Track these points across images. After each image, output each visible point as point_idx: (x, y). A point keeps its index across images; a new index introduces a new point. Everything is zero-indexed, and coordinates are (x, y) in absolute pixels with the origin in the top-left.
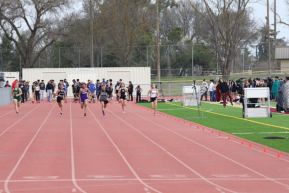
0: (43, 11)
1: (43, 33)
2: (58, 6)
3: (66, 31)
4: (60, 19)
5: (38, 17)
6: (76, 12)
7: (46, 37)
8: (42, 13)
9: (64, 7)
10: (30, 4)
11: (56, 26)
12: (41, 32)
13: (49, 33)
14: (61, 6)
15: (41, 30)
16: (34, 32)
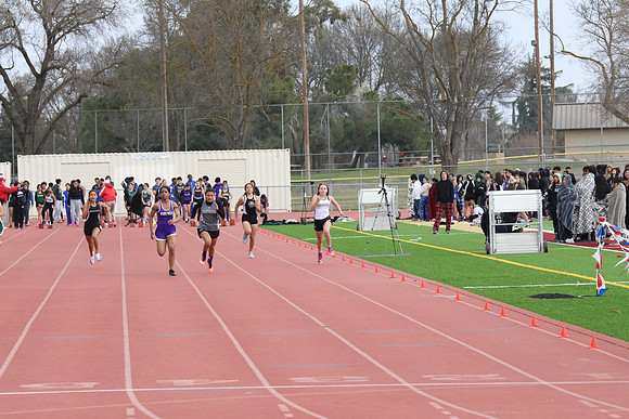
0: (61, 33)
1: (61, 80)
2: (92, 22)
3: (109, 74)
4: (97, 50)
5: (50, 46)
6: (131, 36)
7: (67, 89)
8: (57, 36)
9: (104, 24)
10: (31, 19)
11: (88, 66)
12: (56, 78)
13: (73, 79)
14: (97, 21)
15: (57, 73)
16: (41, 78)
